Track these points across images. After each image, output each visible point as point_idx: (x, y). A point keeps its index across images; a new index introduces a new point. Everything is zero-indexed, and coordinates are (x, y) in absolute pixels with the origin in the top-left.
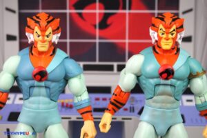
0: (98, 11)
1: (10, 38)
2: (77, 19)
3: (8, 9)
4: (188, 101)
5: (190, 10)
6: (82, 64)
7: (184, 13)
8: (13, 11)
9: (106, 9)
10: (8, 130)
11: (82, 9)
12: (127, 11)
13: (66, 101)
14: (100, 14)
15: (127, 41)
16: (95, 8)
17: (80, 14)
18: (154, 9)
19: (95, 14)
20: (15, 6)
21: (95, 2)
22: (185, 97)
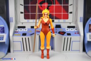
0: (46, 5)
1: (22, 13)
3: (21, 5)
4: (71, 30)
5: (72, 5)
7: (70, 5)
8: (22, 5)
9: (48, 4)
10: (22, 38)
11: (42, 4)
12: (54, 5)
13: (38, 30)
14: (47, 6)
15: (54, 13)
17: (41, 6)
18: (62, 4)
20: (23, 4)
21: (45, 2)
22: (71, 29)
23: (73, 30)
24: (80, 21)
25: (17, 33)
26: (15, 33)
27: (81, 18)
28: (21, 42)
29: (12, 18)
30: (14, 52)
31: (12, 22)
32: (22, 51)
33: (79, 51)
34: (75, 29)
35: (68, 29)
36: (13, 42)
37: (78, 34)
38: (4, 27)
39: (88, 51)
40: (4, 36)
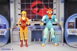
0: (37, 9)
1: (19, 15)
2: (33, 11)
3: (19, 9)
5: (55, 9)
6: (34, 20)
7: (54, 9)
10: (19, 32)
16: (36, 8)
17: (33, 10)
19: (36, 10)
20: (20, 8)
21: (36, 7)
22: (55, 26)
23: (57, 27)
24: (62, 21)
25: (16, 29)
26: (14, 29)
27: (62, 18)
28: (18, 35)
29: (12, 18)
30: (13, 42)
31: (12, 21)
32: (19, 41)
33: (61, 42)
34: (58, 26)
35: (53, 26)
36: (13, 35)
37: (60, 30)
38: (6, 25)
39: (69, 42)
40: (5, 31)
